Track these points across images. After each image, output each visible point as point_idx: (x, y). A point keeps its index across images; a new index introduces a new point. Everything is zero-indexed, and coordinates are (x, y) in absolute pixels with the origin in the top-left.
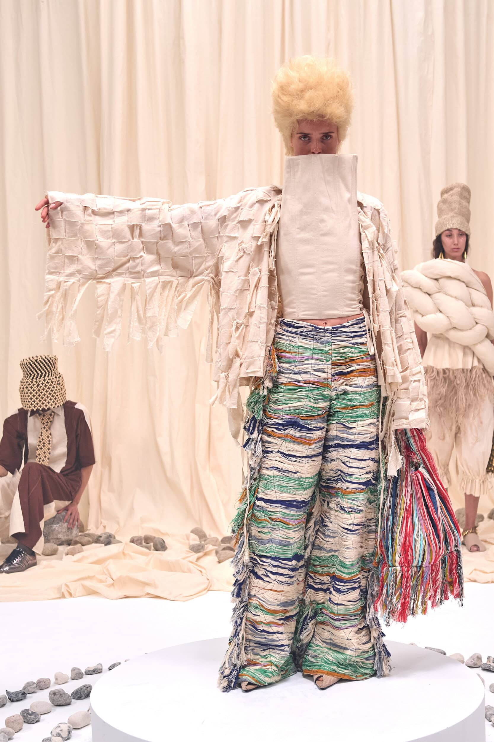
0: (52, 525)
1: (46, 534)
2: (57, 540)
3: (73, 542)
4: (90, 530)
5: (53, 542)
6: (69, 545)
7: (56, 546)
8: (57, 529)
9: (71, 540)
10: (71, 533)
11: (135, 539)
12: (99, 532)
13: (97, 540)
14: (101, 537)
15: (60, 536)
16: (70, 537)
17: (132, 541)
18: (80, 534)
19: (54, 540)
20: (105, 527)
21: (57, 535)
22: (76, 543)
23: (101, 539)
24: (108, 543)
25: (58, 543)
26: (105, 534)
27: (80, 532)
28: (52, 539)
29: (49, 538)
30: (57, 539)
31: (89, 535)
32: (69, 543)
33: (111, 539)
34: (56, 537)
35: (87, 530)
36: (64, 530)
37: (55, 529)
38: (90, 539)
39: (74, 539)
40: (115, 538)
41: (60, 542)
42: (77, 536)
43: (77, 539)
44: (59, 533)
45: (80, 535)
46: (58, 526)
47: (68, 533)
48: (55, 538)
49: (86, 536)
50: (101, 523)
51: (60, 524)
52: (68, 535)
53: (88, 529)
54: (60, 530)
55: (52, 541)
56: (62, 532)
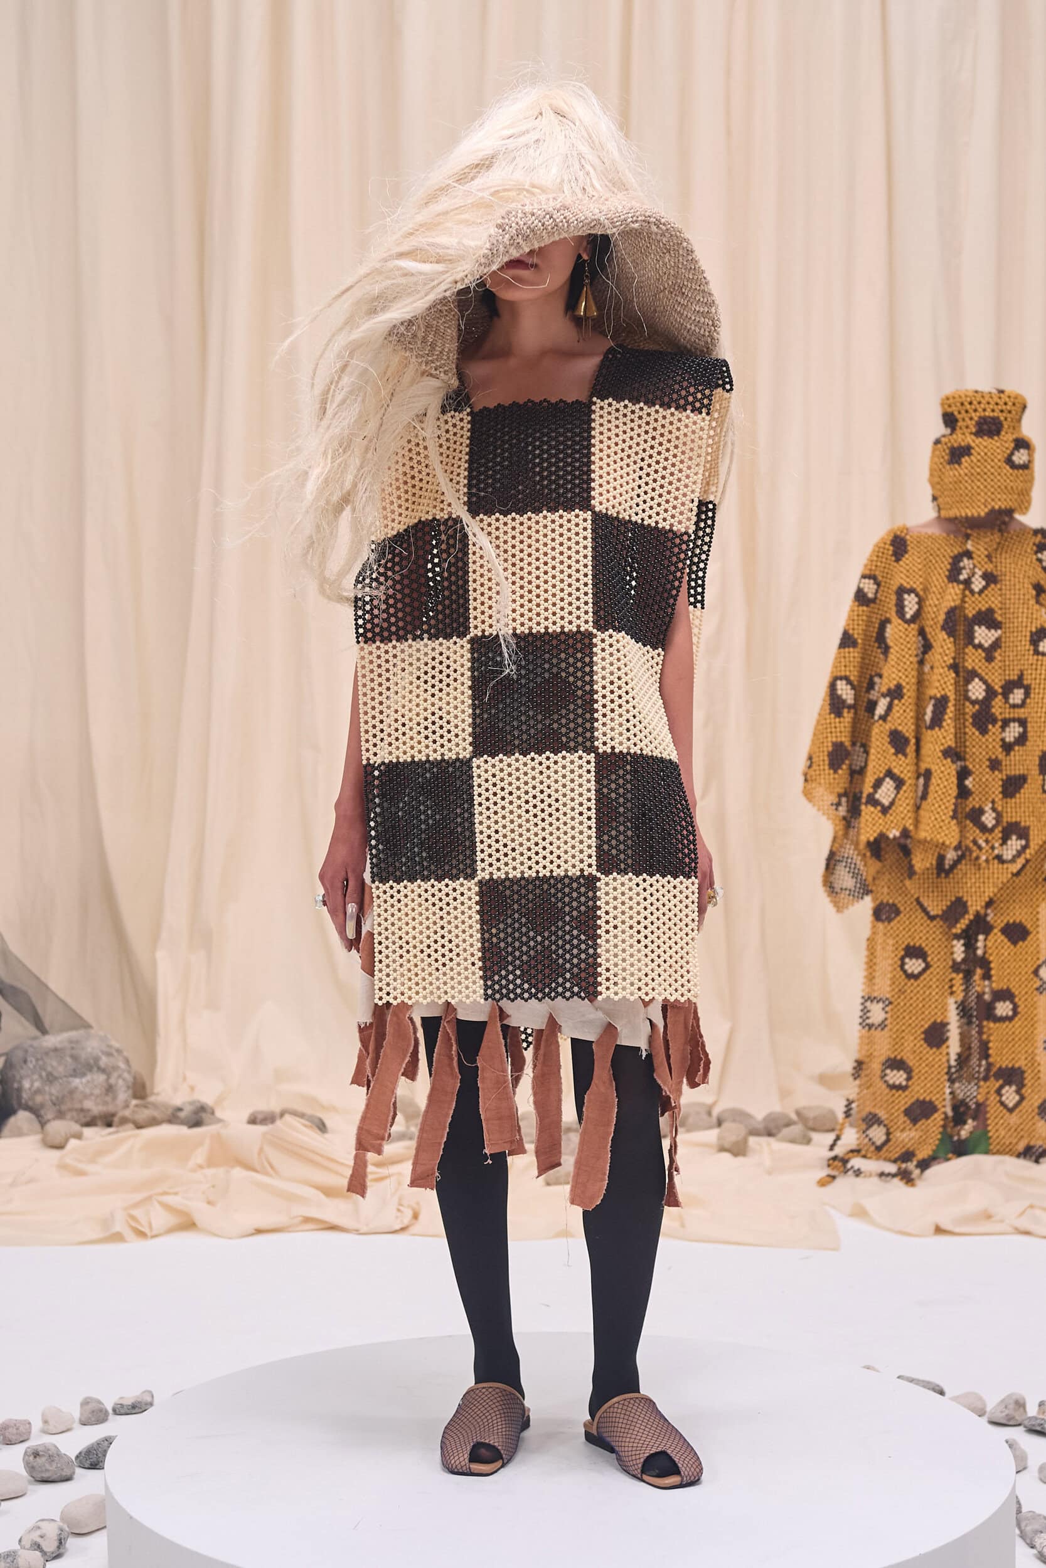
0: (71, 1079)
1: (57, 1098)
2: (82, 1115)
3: (116, 1119)
4: (158, 1094)
5: (72, 1119)
6: (109, 1125)
7: (76, 1127)
8: (81, 1087)
9: (113, 1115)
10: (115, 1098)
11: (260, 1117)
12: (178, 1101)
13: (173, 1117)
14: (180, 1109)
15: (88, 1104)
16: (111, 1108)
17: (253, 1121)
18: (134, 1102)
19: (74, 1114)
20: (192, 1088)
21: (81, 1102)
22: (124, 1121)
23: (182, 1115)
24: (197, 1123)
25: (84, 1120)
26: (191, 1103)
27: (135, 1097)
28: (70, 1110)
29: (64, 1108)
30: (82, 1110)
31: (155, 1106)
32: (108, 1121)
33: (204, 1115)
34: (78, 1106)
35: (152, 1094)
36: (97, 1091)
37: (76, 1088)
38: (156, 1114)
39: (120, 1114)
40: (213, 1113)
41: (88, 1119)
42: (127, 1106)
43: (127, 1113)
44: (86, 1097)
45: (136, 1106)
46: (84, 1080)
47: (108, 1099)
48: (76, 1110)
49: (146, 1107)
50: (185, 1079)
51: (89, 1077)
52: (106, 1103)
53: (156, 1091)
54: (88, 1091)
55: (69, 1116)
56: (92, 1094)
